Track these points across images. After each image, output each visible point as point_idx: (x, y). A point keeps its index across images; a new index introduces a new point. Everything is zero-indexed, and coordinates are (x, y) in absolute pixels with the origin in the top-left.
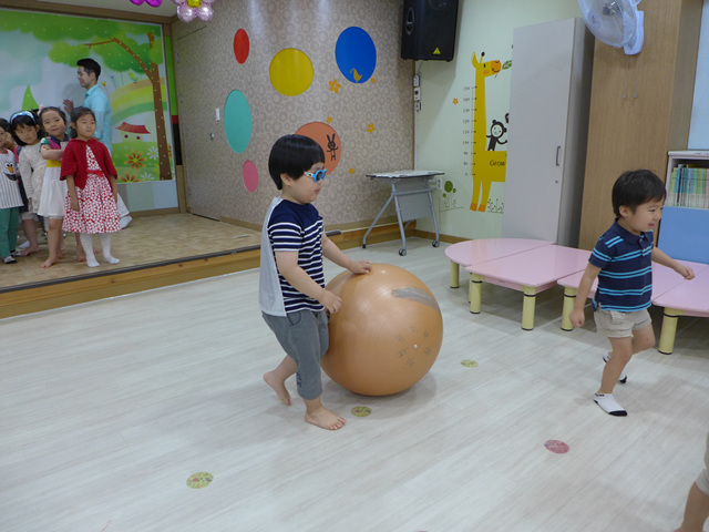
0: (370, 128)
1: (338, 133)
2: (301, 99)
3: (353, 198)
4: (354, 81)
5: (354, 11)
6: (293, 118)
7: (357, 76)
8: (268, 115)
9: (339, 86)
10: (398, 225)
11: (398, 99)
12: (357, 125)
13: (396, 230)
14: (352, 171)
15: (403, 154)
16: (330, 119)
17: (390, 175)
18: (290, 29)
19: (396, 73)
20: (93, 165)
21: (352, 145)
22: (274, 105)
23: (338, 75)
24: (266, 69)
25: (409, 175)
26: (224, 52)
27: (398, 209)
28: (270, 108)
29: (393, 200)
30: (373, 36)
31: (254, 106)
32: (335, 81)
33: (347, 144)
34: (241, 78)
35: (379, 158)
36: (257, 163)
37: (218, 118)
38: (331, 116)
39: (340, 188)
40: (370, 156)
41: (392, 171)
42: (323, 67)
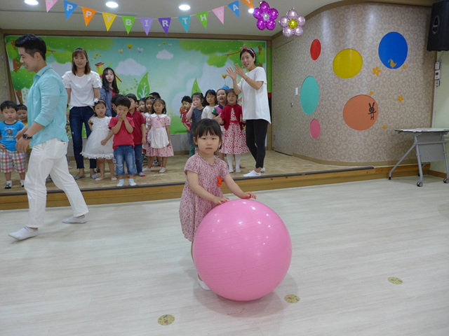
0: (400, 99)
1: (377, 102)
2: (353, 80)
3: (384, 145)
4: (390, 68)
5: (394, 22)
6: (347, 92)
7: (393, 64)
8: (330, 91)
9: (380, 71)
10: (418, 166)
11: (422, 79)
12: (390, 97)
13: (415, 169)
14: (384, 128)
15: (423, 116)
16: (372, 93)
17: (414, 130)
18: (348, 37)
19: (422, 61)
20: (233, 118)
21: (386, 110)
22: (334, 85)
23: (379, 64)
24: (331, 62)
25: (428, 131)
26: (304, 54)
27: (418, 154)
28: (331, 86)
29: (415, 148)
30: (406, 37)
31: (321, 86)
32: (377, 68)
33: (382, 109)
34: (314, 69)
35: (405, 119)
36: (320, 121)
37: (297, 93)
38: (372, 90)
39: (375, 138)
40: (399, 117)
41: (415, 128)
42: (369, 59)
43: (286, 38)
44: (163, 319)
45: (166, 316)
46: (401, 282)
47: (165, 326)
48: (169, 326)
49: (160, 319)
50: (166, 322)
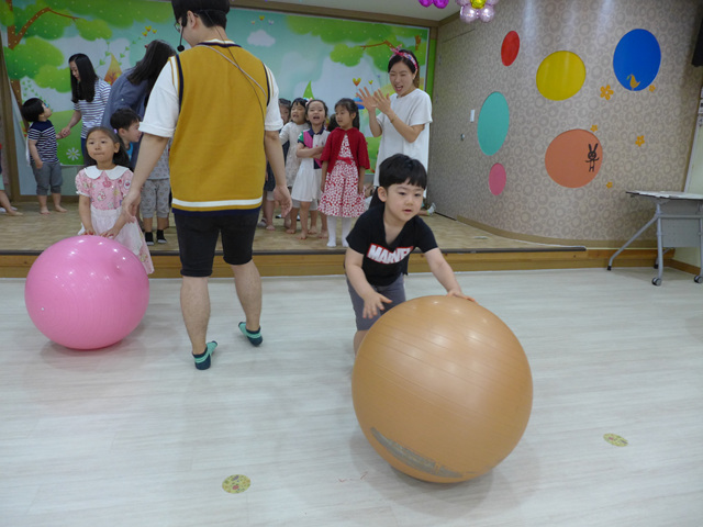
0: (639, 141)
1: (602, 143)
2: (567, 104)
3: (606, 215)
4: (630, 89)
5: (643, 12)
6: (554, 123)
7: (634, 83)
8: (527, 118)
9: (612, 92)
10: (656, 252)
11: (678, 112)
12: (624, 136)
13: (652, 256)
14: (609, 186)
15: (673, 173)
16: (595, 128)
17: (658, 195)
18: (566, 31)
19: (681, 82)
21: (616, 157)
22: (536, 109)
23: (612, 80)
24: (534, 72)
25: (680, 196)
26: (491, 55)
27: (659, 233)
28: (531, 111)
29: (656, 222)
30: (660, 39)
31: (514, 109)
32: (608, 87)
33: (609, 156)
34: (504, 80)
35: (644, 174)
36: (507, 166)
37: (472, 119)
38: (597, 124)
39: (593, 201)
40: (634, 171)
41: (657, 190)
42: (597, 72)
43: (465, 24)
44: (231, 482)
45: (237, 477)
46: (625, 443)
47: (233, 495)
48: (241, 495)
49: (226, 482)
50: (236, 487)
